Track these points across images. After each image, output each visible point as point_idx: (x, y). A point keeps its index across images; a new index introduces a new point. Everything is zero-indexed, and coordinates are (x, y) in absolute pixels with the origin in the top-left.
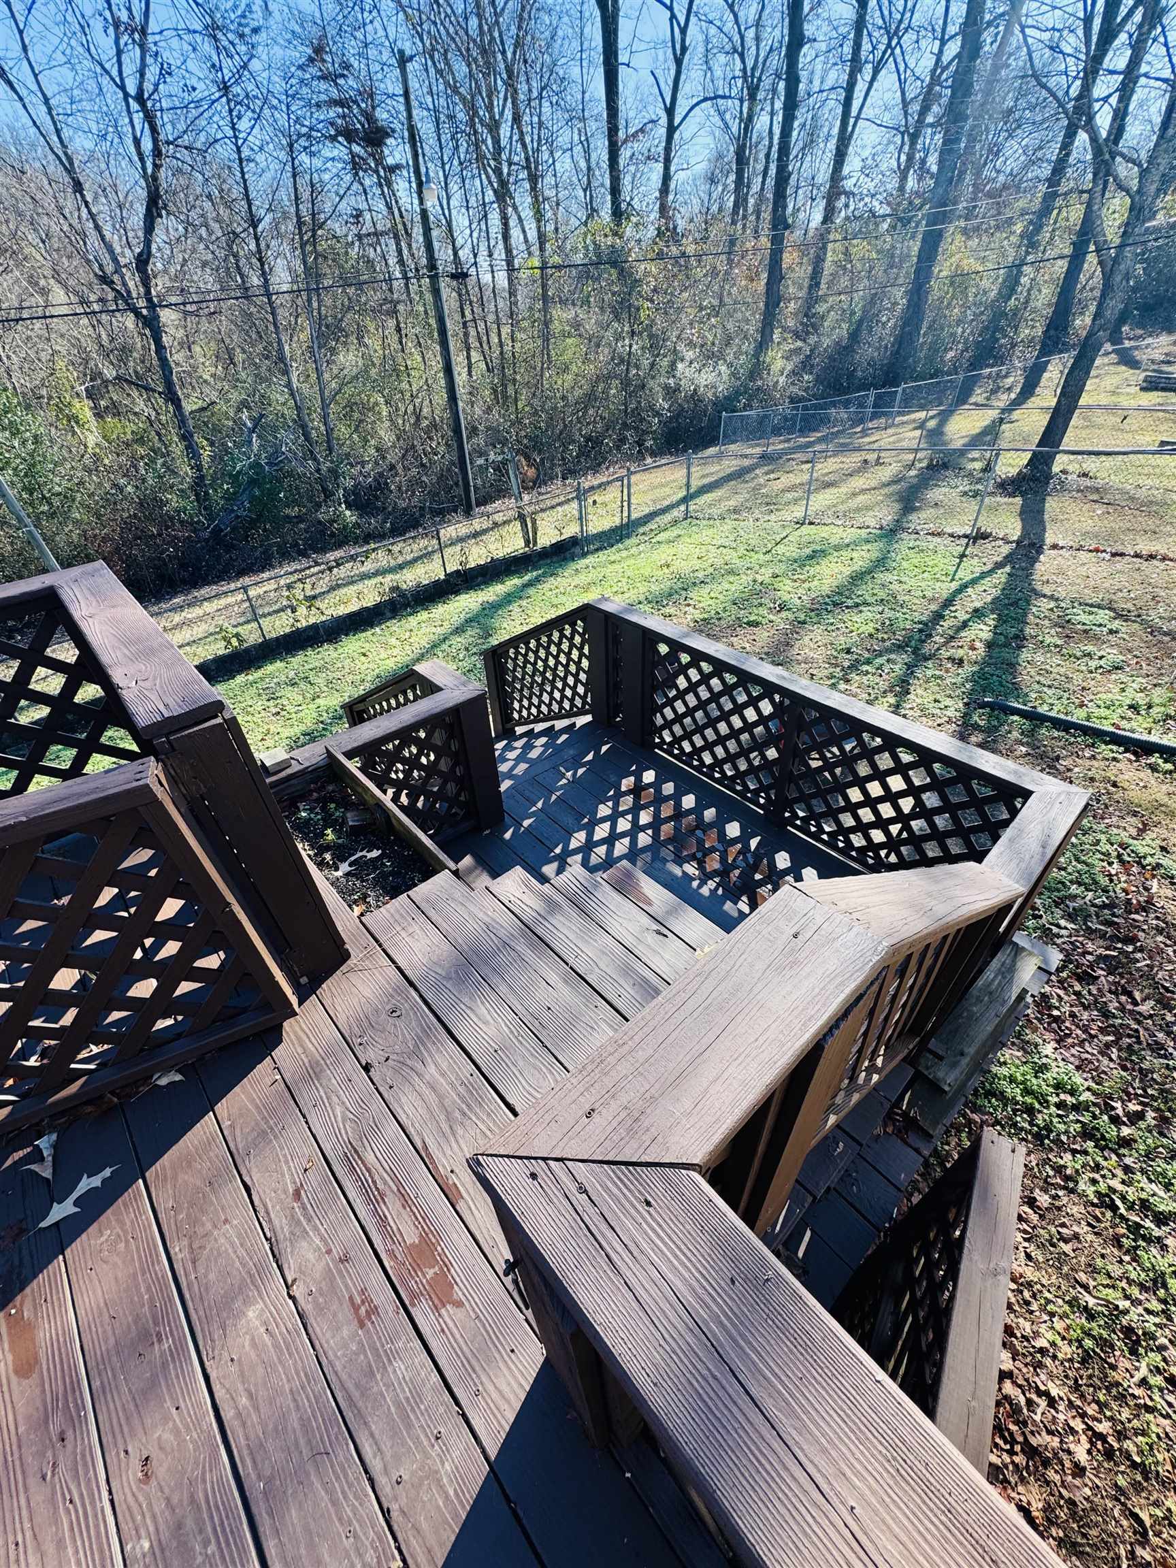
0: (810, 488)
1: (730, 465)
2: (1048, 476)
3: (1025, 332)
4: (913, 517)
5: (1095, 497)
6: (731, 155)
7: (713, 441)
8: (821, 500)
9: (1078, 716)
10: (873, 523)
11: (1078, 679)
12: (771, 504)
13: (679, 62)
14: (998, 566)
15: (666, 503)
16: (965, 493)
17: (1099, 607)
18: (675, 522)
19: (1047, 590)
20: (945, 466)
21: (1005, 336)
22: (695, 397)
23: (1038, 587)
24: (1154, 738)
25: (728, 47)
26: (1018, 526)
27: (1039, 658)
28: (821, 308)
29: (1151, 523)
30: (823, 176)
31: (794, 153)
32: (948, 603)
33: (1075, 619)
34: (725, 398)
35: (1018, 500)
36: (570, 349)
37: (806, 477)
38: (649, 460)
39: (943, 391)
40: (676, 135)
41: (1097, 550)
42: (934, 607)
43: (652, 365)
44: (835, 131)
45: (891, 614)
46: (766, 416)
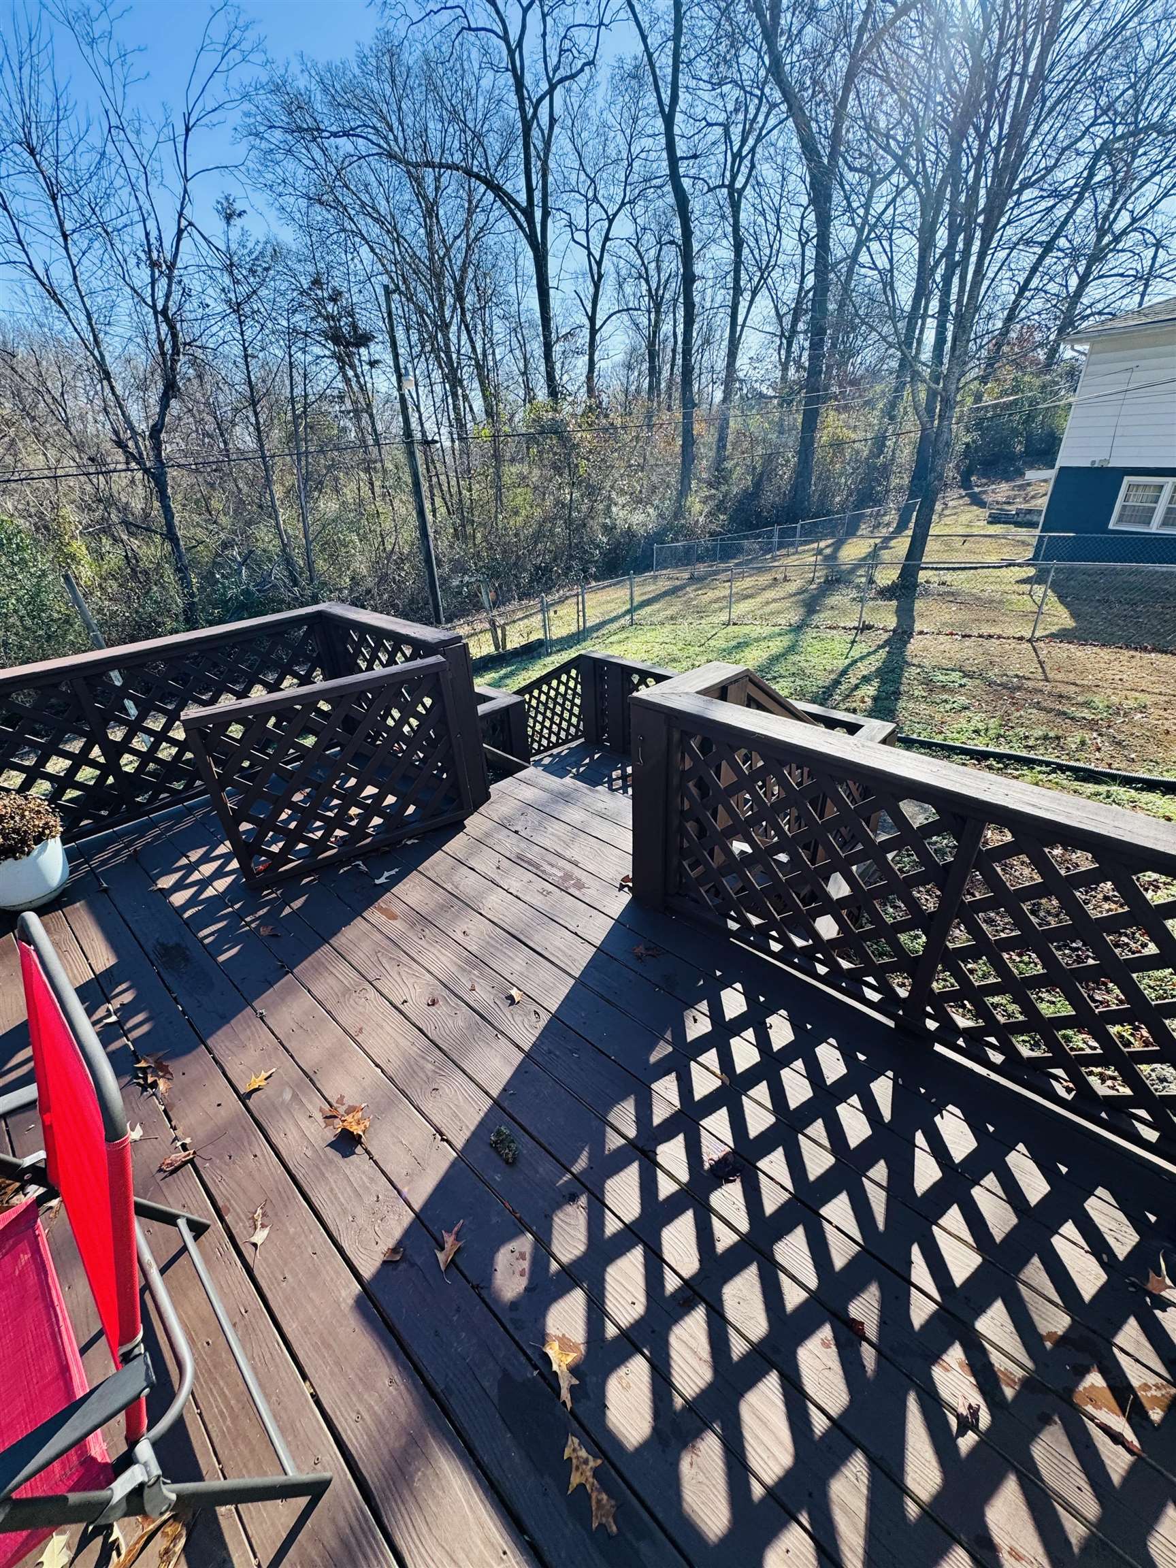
0: (731, 600)
1: (663, 585)
2: (916, 585)
3: (895, 482)
4: (815, 617)
5: (952, 599)
6: (643, 349)
7: (649, 568)
8: (741, 608)
9: (938, 739)
10: (783, 622)
11: (938, 717)
12: (701, 612)
13: (597, 286)
14: (880, 647)
15: (613, 615)
16: (854, 599)
17: (953, 670)
18: (623, 628)
19: (915, 661)
20: (838, 581)
21: (880, 485)
22: (630, 533)
23: (909, 659)
24: (991, 749)
25: (636, 275)
26: (895, 619)
27: (911, 705)
28: (729, 465)
29: (992, 615)
30: (721, 364)
31: (695, 348)
32: (844, 672)
33: (935, 679)
34: (655, 533)
35: (894, 603)
36: (519, 497)
37: (727, 592)
38: (594, 584)
39: (835, 527)
40: (598, 337)
41: (952, 634)
42: (833, 676)
43: (592, 508)
44: (727, 334)
45: (801, 683)
46: (690, 548)
